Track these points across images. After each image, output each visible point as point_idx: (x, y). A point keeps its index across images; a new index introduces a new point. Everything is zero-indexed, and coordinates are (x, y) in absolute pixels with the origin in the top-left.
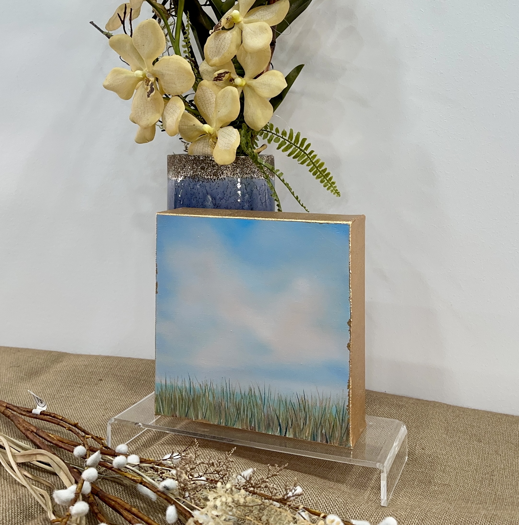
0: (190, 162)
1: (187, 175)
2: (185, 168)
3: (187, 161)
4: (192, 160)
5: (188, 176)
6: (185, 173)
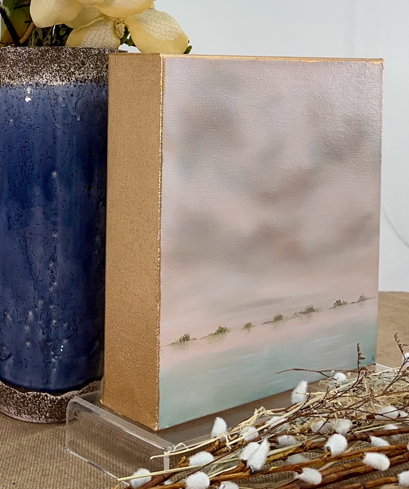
6: (83, 74)
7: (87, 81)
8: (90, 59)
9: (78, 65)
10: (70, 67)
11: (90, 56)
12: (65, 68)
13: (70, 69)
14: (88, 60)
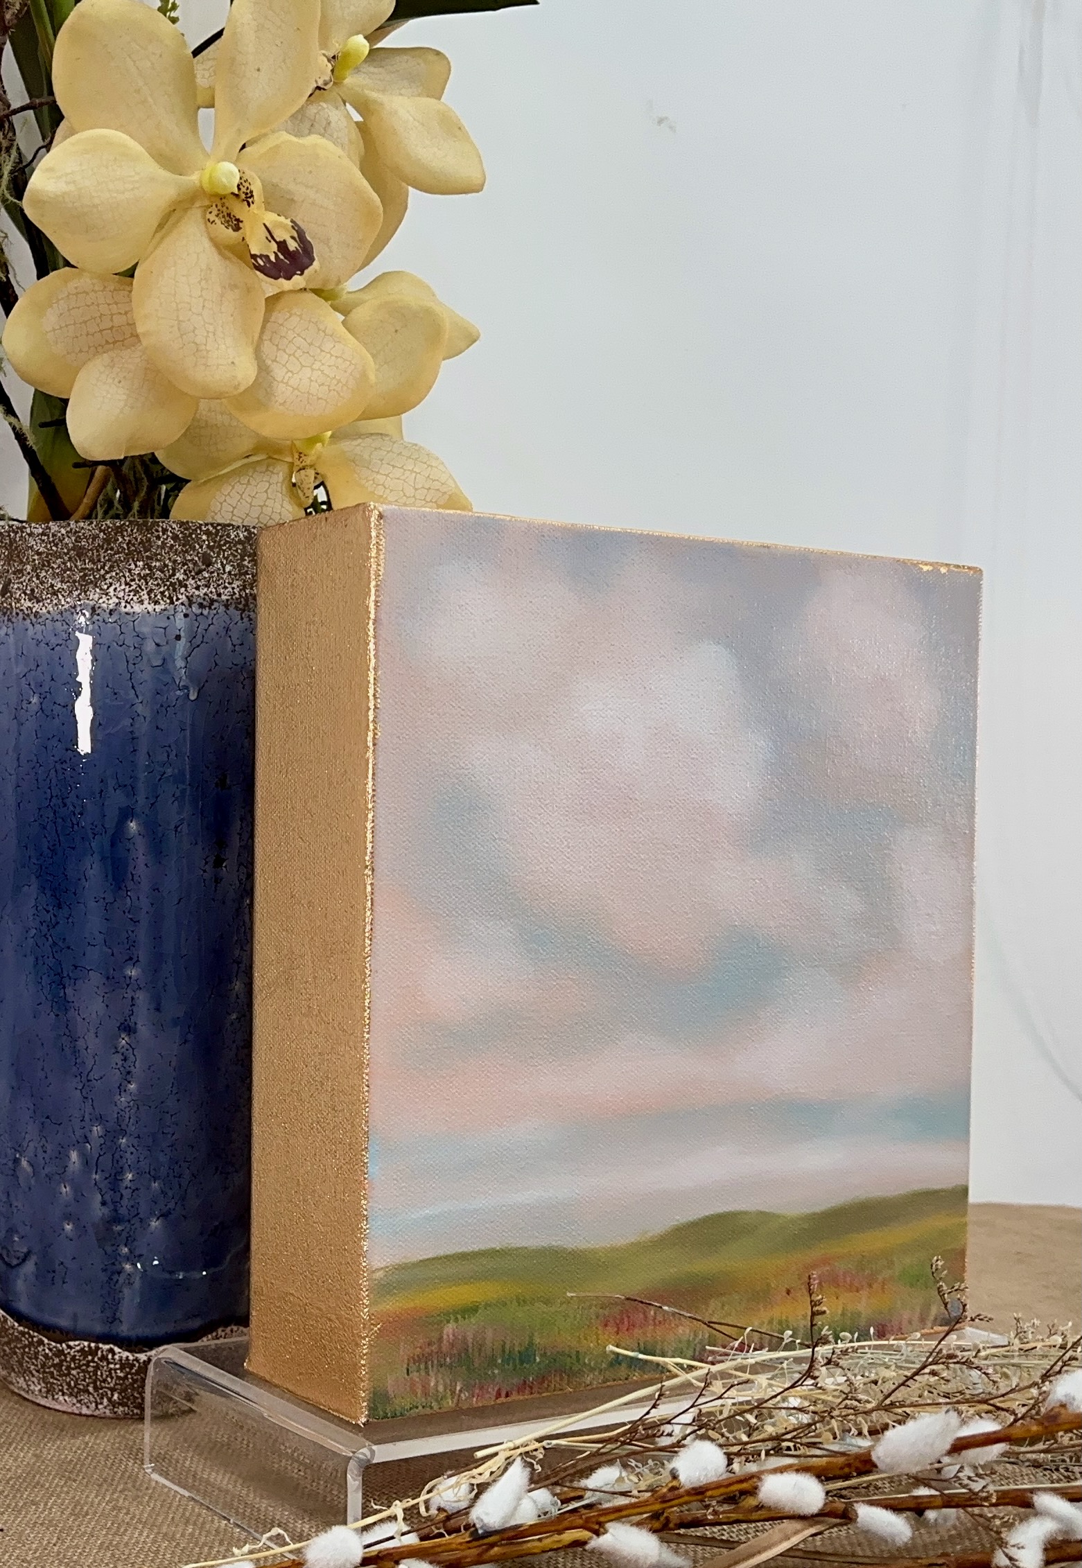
0: (230, 548)
1: (219, 595)
2: (211, 569)
3: (220, 546)
4: (240, 542)
5: (224, 597)
6: (208, 586)
7: (216, 605)
8: (224, 551)
9: (195, 564)
10: (174, 569)
11: (225, 545)
12: (162, 572)
13: (174, 575)
14: (219, 554)
